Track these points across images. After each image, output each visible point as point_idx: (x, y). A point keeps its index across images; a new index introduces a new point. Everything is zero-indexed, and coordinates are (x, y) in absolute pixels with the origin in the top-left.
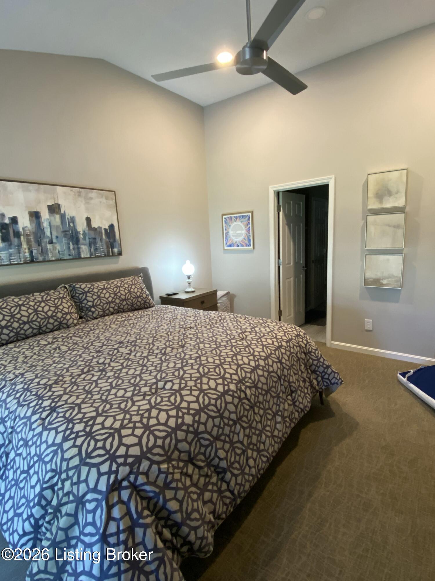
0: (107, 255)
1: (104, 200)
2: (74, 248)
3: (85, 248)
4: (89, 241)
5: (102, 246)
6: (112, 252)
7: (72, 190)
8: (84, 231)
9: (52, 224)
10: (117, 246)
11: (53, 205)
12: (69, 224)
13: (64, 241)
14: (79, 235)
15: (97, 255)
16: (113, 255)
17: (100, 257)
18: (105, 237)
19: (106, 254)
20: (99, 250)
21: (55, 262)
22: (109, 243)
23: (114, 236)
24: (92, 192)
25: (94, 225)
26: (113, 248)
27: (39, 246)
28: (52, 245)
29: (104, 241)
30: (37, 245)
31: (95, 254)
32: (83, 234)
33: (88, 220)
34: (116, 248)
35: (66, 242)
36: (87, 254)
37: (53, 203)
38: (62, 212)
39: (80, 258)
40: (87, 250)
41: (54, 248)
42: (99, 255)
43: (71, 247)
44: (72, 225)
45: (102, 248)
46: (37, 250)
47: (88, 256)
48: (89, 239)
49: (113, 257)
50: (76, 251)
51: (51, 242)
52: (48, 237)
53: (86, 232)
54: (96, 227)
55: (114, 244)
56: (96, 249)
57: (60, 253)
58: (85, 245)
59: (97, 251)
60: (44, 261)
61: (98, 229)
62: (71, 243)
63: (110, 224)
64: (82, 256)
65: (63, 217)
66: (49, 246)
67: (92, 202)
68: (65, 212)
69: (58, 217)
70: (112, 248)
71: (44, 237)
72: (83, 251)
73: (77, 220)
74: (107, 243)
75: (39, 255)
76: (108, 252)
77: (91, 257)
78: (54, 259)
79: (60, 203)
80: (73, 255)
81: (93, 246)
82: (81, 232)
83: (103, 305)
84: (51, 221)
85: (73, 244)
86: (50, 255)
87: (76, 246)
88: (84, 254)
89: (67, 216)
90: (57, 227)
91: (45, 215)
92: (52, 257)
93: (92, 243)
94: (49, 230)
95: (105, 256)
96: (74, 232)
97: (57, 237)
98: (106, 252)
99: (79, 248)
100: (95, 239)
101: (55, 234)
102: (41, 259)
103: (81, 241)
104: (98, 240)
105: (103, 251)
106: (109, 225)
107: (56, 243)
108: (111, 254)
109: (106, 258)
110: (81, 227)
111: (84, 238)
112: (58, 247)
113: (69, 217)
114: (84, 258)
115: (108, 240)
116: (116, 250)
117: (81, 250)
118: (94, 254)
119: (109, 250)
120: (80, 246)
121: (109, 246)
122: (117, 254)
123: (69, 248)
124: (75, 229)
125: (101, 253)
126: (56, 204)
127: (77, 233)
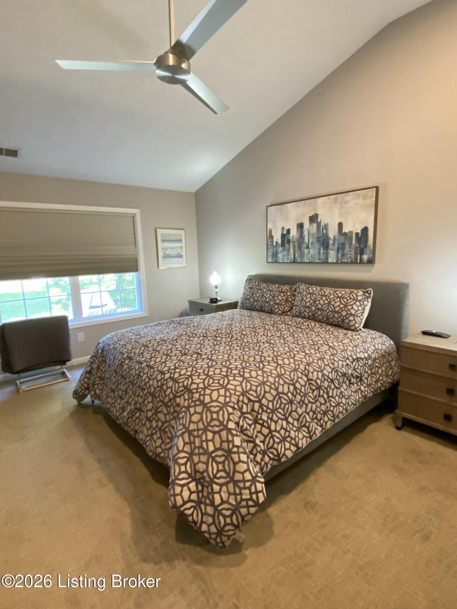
0: (354, 262)
1: (361, 201)
2: (323, 253)
3: (333, 254)
4: (338, 247)
5: (350, 252)
6: (361, 259)
7: (329, 199)
8: (334, 237)
9: (310, 232)
10: (368, 252)
11: (313, 215)
12: (322, 231)
13: (317, 246)
14: (329, 240)
15: (343, 261)
16: (361, 262)
17: (346, 263)
18: (355, 242)
19: (353, 260)
20: (345, 256)
21: (308, 264)
22: (358, 249)
23: (366, 241)
24: (348, 195)
25: (345, 230)
26: (363, 255)
27: (300, 250)
28: (307, 250)
29: (353, 247)
30: (299, 249)
31: (342, 259)
32: (333, 240)
33: (340, 225)
34: (366, 254)
35: (318, 247)
36: (333, 259)
37: (313, 214)
38: (319, 221)
39: (327, 263)
40: (335, 255)
41: (309, 252)
42: (345, 261)
43: (322, 251)
44: (325, 231)
45: (350, 254)
46: (298, 254)
47: (335, 261)
48: (338, 244)
49: (360, 265)
50: (325, 255)
51: (308, 247)
52: (306, 243)
53: (337, 237)
54: (347, 232)
55: (365, 250)
56: (343, 255)
57: (313, 257)
58: (333, 250)
59: (344, 257)
60: (301, 263)
61: (348, 234)
62: (322, 249)
63: (364, 227)
64: (329, 261)
65: (319, 224)
66: (306, 251)
67: (348, 205)
68: (321, 220)
69: (315, 225)
70: (362, 253)
71: (304, 243)
72: (330, 256)
73: (330, 227)
74: (356, 249)
75: (299, 258)
76: (356, 258)
77: (336, 263)
78: (307, 261)
79: (318, 213)
80: (321, 259)
81: (340, 252)
82: (332, 238)
83: (329, 312)
84: (309, 229)
85: (323, 249)
86: (305, 258)
87: (325, 251)
88: (331, 259)
89: (322, 224)
90: (314, 234)
91: (307, 225)
92: (307, 259)
93: (341, 248)
94: (307, 237)
95: (352, 263)
96: (325, 238)
97: (312, 243)
98: (353, 258)
99: (327, 253)
100: (344, 244)
101: (311, 240)
102: (299, 260)
103: (331, 246)
104: (347, 246)
105: (350, 257)
106: (362, 228)
107: (310, 248)
108: (359, 261)
109: (353, 265)
110: (333, 232)
111: (334, 244)
112: (312, 252)
113: (324, 225)
114: (331, 263)
115: (357, 245)
116: (365, 257)
117: (329, 255)
118: (340, 260)
119: (357, 257)
120: (328, 251)
121: (358, 252)
122: (366, 262)
123: (320, 252)
124: (327, 235)
125: (347, 259)
126: (315, 214)
127: (328, 238)
